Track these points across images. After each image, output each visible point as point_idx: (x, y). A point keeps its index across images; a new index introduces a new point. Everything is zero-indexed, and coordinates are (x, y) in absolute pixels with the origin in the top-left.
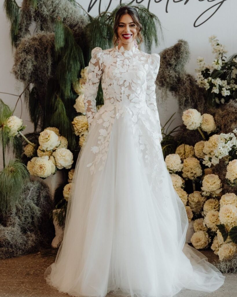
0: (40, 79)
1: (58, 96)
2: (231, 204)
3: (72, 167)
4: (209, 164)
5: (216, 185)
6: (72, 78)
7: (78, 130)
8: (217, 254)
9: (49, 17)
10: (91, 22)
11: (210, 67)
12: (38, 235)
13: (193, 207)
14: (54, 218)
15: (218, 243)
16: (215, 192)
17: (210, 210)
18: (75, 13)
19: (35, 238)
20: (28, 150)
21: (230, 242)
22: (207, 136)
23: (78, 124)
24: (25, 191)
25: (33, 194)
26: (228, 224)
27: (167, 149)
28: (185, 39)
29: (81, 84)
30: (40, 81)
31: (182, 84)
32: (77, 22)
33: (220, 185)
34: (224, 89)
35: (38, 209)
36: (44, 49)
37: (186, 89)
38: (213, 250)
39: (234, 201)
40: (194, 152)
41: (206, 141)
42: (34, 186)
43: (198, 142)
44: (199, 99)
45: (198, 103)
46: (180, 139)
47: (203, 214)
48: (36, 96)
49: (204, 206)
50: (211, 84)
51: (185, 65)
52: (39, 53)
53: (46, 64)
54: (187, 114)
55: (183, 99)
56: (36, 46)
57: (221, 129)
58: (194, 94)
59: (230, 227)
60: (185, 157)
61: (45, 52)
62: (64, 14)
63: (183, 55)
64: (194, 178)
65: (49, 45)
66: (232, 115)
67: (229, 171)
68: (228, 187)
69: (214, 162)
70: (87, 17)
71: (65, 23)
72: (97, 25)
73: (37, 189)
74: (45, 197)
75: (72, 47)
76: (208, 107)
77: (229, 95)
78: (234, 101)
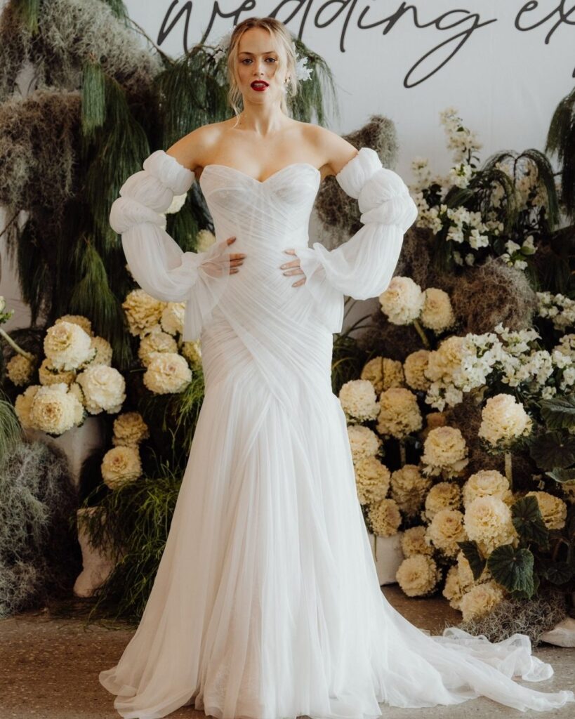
0: (46, 201)
2: (490, 495)
3: (122, 408)
4: (440, 404)
5: (456, 451)
7: (137, 323)
8: (456, 608)
9: (66, 53)
10: (166, 68)
11: (441, 181)
12: (43, 567)
13: (402, 500)
14: (80, 528)
15: (460, 582)
16: (451, 468)
17: (440, 507)
18: (130, 46)
19: (35, 576)
20: (18, 368)
21: (488, 580)
22: (434, 340)
23: (137, 309)
24: (10, 466)
25: (30, 472)
26: (485, 540)
27: (342, 368)
28: (385, 114)
30: (46, 205)
32: (134, 67)
33: (465, 452)
34: (473, 231)
35: (42, 508)
36: (56, 129)
38: (449, 598)
39: (498, 487)
40: (402, 376)
41: (431, 351)
42: (33, 454)
43: (412, 352)
44: (416, 254)
45: (415, 263)
46: (371, 345)
47: (425, 516)
48: (34, 241)
49: (428, 498)
50: (445, 220)
52: (44, 140)
53: (60, 165)
56: (36, 121)
57: (465, 324)
58: (407, 242)
59: (488, 546)
60: (384, 386)
61: (58, 137)
62: (104, 47)
63: (382, 152)
64: (405, 434)
65: (68, 120)
66: (491, 292)
67: (488, 421)
68: (483, 457)
69: (451, 400)
70: (156, 56)
71: (104, 69)
72: (182, 76)
73: (40, 460)
74: (59, 480)
75: (123, 127)
76: (438, 273)
77: (485, 245)
78: (497, 259)
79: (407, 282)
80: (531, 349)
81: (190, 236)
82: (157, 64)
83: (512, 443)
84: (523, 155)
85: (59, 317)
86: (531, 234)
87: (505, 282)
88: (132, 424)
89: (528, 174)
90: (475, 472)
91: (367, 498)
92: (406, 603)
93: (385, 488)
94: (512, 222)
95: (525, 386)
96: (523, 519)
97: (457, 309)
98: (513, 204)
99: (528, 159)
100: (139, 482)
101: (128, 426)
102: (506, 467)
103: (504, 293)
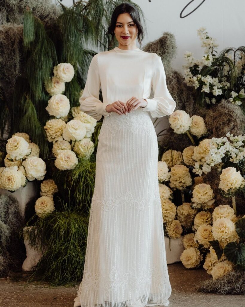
0: (7, 78)
2: (225, 217)
3: (44, 177)
4: (200, 172)
5: (209, 196)
6: (44, 77)
7: (51, 136)
8: (210, 274)
10: (64, 12)
11: (199, 63)
12: (7, 257)
13: (183, 221)
14: (25, 237)
15: (211, 260)
16: (206, 204)
17: (201, 224)
18: (46, 2)
19: (3, 261)
21: (225, 260)
22: (197, 141)
23: (51, 129)
26: (223, 240)
28: (171, 31)
29: (54, 83)
30: (7, 80)
31: (169, 82)
32: (49, 12)
33: (213, 196)
34: (214, 87)
35: (6, 227)
36: (11, 43)
37: (173, 88)
38: (206, 269)
39: (229, 213)
40: (182, 159)
41: (195, 146)
42: (2, 201)
43: (186, 147)
44: (187, 99)
45: (187, 103)
46: (166, 144)
47: (194, 228)
48: (2, 97)
49: (195, 219)
50: (201, 82)
51: (171, 61)
52: (6, 48)
53: (13, 60)
54: (174, 117)
56: (2, 39)
57: (212, 133)
58: (182, 93)
59: (225, 243)
60: (173, 164)
61: (12, 47)
62: (34, 3)
63: (169, 50)
64: (183, 188)
65: (17, 39)
66: (224, 117)
67: (223, 181)
68: (222, 198)
69: (205, 170)
70: (60, 7)
71: (34, 14)
72: (71, 16)
73: (5, 204)
74: (14, 213)
75: (43, 42)
76: (198, 108)
77: (220, 94)
78: (226, 100)
79: (183, 113)
80: (244, 144)
81: (77, 93)
82: (60, 10)
83: (235, 191)
84: (238, 49)
85: (14, 134)
86: (244, 88)
87: (231, 112)
88: (50, 185)
89: (241, 59)
90: (217, 206)
91: (165, 220)
92: (186, 272)
93: (174, 215)
94: (234, 82)
95: (242, 163)
96: (241, 229)
98: (234, 74)
99: (241, 51)
100: (53, 214)
101: (48, 186)
102: (233, 203)
103: (230, 117)
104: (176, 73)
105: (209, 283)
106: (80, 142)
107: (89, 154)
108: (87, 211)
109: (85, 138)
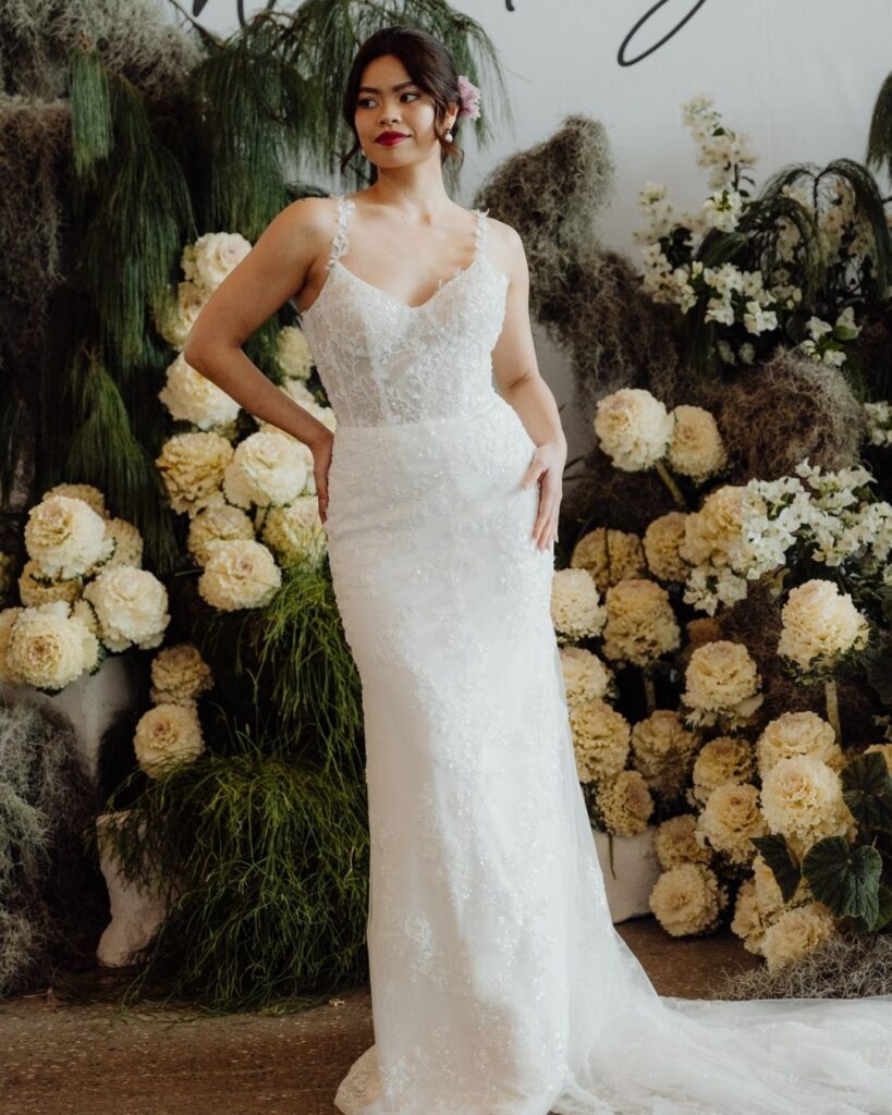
0: (16, 291)
1: (93, 357)
2: (804, 754)
3: (165, 639)
4: (708, 603)
5: (741, 682)
6: (150, 283)
7: (182, 491)
8: (754, 952)
10: (210, 53)
11: (691, 221)
12: (42, 923)
13: (653, 772)
14: (102, 849)
15: (759, 906)
16: (734, 712)
17: (718, 780)
18: (146, 19)
19: (30, 935)
21: (807, 901)
22: (693, 494)
23: (181, 467)
25: (11, 756)
26: (799, 832)
28: (590, 112)
29: (186, 306)
30: (17, 298)
31: (589, 292)
32: (155, 54)
33: (756, 684)
34: (749, 305)
35: (36, 818)
36: (26, 169)
37: (604, 313)
38: (742, 936)
39: (816, 740)
40: (642, 560)
41: (689, 514)
42: (16, 725)
43: (657, 518)
44: (655, 349)
45: (653, 364)
46: (585, 508)
47: (694, 798)
49: (696, 766)
50: (701, 288)
51: (596, 217)
52: (7, 187)
53: (37, 228)
54: (612, 412)
55: (595, 351)
57: (745, 464)
58: (636, 328)
59: (805, 842)
60: (612, 578)
61: (31, 181)
62: (101, 23)
63: (587, 178)
64: (651, 658)
65: (47, 152)
66: (786, 407)
67: (793, 628)
68: (787, 690)
69: (727, 595)
70: (193, 35)
71: (104, 61)
72: (240, 64)
73: (28, 736)
74: (63, 768)
75: (142, 159)
76: (693, 379)
77: (771, 327)
78: (794, 349)
79: (642, 397)
80: (861, 500)
81: (266, 339)
82: (195, 51)
83: (836, 663)
84: (829, 170)
85: (49, 490)
86: (850, 305)
87: (809, 388)
88: (183, 665)
89: (838, 202)
90: (775, 716)
91: (592, 772)
92: (669, 948)
93: (623, 752)
94: (815, 285)
95: (852, 564)
96: (862, 792)
97: (728, 439)
98: (816, 254)
99: (836, 177)
100: (200, 763)
101: (176, 669)
102: (828, 705)
103: (808, 407)
104: (612, 258)
105: (756, 982)
106: (286, 509)
107: (319, 550)
108: (320, 751)
109: (302, 495)
